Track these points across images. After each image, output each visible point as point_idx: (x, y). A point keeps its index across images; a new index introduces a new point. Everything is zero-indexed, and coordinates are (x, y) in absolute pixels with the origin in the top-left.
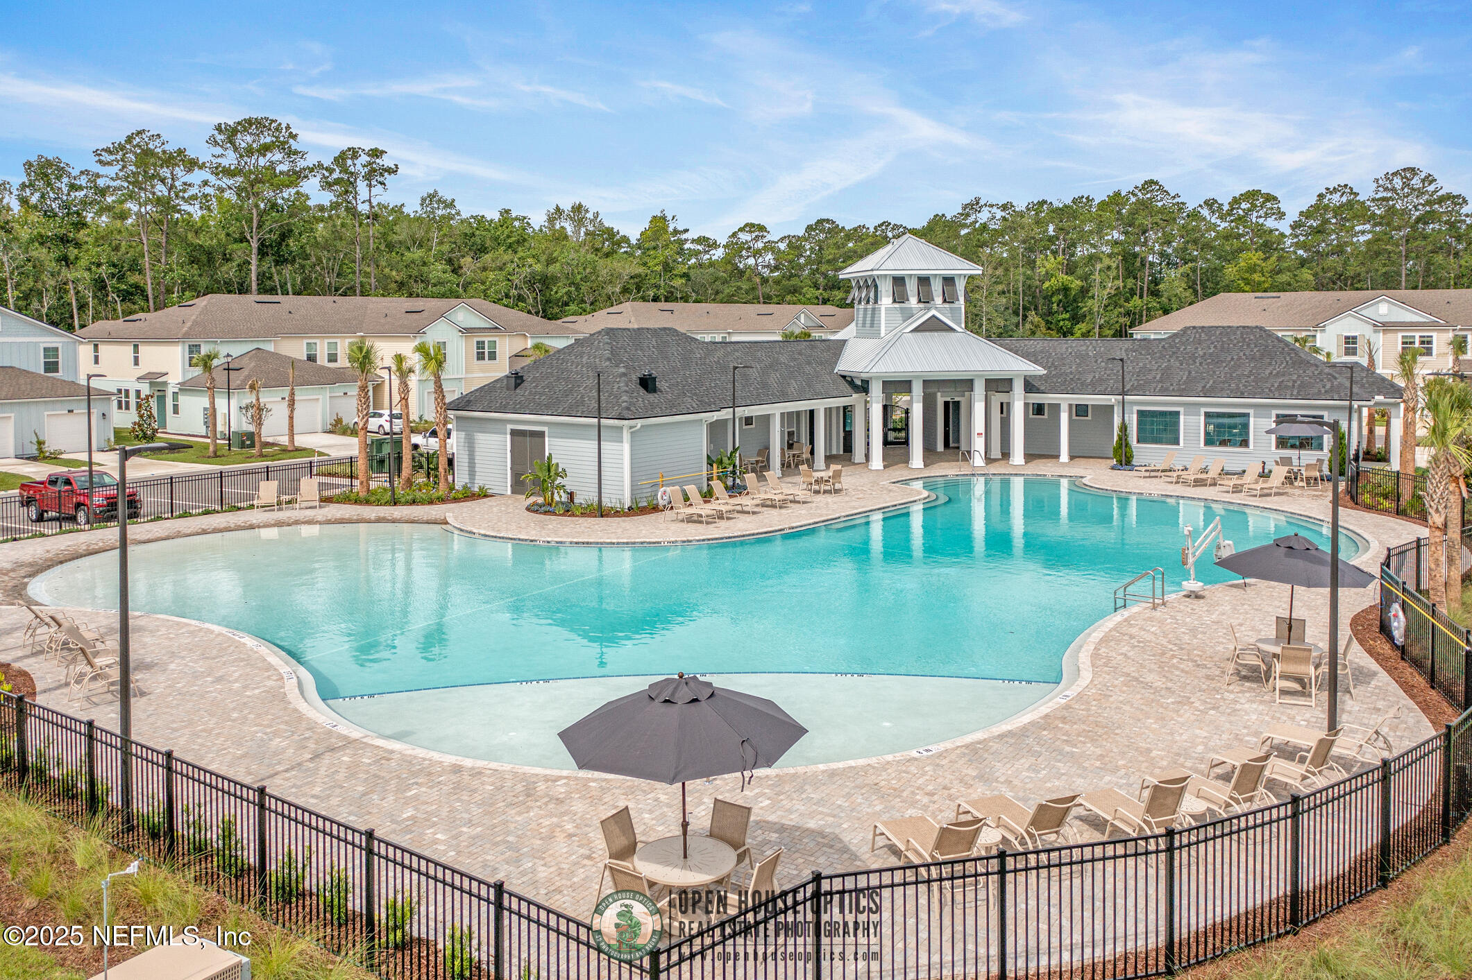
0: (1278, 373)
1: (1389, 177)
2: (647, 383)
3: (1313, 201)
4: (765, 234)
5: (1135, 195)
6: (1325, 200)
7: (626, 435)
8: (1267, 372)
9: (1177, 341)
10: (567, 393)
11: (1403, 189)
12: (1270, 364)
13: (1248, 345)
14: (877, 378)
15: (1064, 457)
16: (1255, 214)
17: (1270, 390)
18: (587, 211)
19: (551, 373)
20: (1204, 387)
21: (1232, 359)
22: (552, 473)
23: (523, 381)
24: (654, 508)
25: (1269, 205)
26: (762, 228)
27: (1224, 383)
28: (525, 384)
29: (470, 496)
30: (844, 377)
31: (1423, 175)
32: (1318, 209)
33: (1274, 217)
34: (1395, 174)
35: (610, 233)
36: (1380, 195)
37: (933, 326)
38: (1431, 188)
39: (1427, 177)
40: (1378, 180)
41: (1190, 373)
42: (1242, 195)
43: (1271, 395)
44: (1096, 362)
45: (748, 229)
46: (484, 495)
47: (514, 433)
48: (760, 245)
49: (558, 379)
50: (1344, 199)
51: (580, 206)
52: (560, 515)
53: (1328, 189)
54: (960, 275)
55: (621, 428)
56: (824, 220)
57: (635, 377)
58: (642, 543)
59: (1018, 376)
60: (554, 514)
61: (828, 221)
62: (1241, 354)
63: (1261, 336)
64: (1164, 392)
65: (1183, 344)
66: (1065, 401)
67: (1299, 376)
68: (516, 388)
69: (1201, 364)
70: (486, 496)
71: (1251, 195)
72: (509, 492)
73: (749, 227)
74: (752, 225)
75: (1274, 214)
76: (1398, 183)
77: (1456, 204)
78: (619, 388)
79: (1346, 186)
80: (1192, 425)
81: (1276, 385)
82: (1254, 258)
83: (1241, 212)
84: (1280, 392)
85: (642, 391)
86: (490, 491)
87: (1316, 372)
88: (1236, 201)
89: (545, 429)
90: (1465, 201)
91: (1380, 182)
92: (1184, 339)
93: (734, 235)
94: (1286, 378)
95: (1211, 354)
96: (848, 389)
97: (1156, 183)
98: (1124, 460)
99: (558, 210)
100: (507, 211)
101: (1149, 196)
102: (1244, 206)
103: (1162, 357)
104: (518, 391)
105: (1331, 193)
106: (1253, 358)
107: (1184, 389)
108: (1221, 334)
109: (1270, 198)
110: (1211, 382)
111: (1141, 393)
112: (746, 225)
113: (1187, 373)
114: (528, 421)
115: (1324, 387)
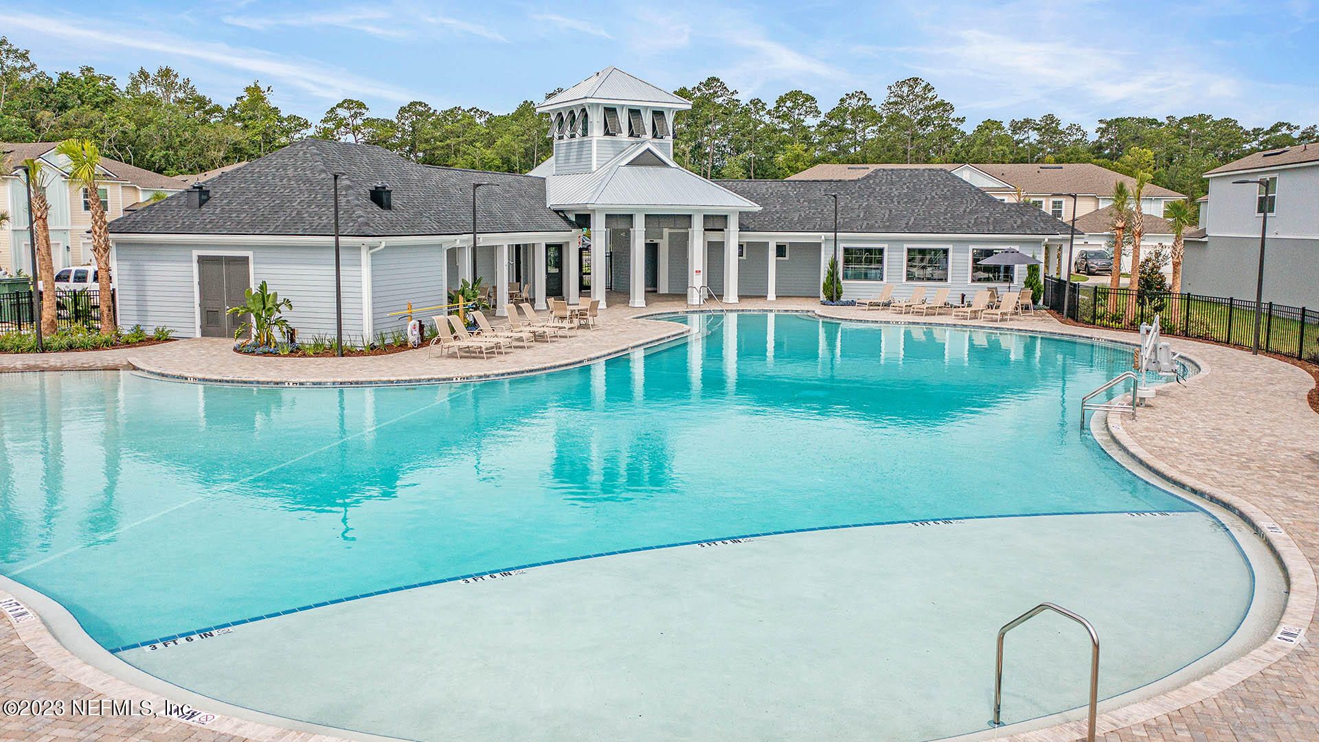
0: (971, 210)
1: (901, 84)
2: (380, 197)
3: (836, 104)
4: (364, 111)
5: (699, 90)
6: (846, 105)
7: (365, 257)
8: (962, 210)
9: (871, 182)
10: (275, 210)
11: (908, 96)
12: (962, 202)
13: (938, 186)
14: (601, 210)
15: (771, 295)
16: (797, 111)
17: (968, 226)
18: (176, 76)
19: (248, 189)
20: (907, 224)
21: (927, 198)
22: (269, 305)
23: (209, 198)
24: (401, 346)
25: (808, 104)
26: (361, 105)
27: (924, 219)
28: (212, 201)
29: (141, 340)
30: (557, 212)
31: (923, 84)
32: (839, 112)
33: (812, 115)
34: (904, 82)
35: (201, 102)
36: (892, 100)
37: (647, 160)
38: (930, 95)
39: (926, 86)
40: (891, 87)
41: (891, 211)
42: (787, 95)
43: (970, 230)
44: (799, 201)
45: (346, 105)
46: (162, 338)
47: (202, 260)
48: (359, 121)
49: (259, 194)
50: (861, 103)
51: (168, 71)
52: (285, 356)
53: (847, 95)
54: (670, 109)
55: (358, 249)
56: (417, 103)
57: (365, 190)
58: (429, 380)
59: (734, 212)
60: (276, 354)
61: (420, 104)
62: (934, 194)
63: (946, 178)
64: (870, 229)
65: (877, 185)
66: (773, 239)
67: (991, 214)
68: (201, 205)
69: (899, 203)
70: (167, 340)
71: (794, 95)
72: (198, 335)
73: (347, 104)
74: (351, 102)
75: (811, 112)
76: (905, 89)
77: (945, 111)
78: (348, 201)
79: (862, 92)
80: (895, 261)
81: (973, 221)
82: (799, 149)
83: (785, 109)
84: (978, 227)
85: (376, 208)
86: (171, 335)
87: (1005, 210)
88: (782, 100)
89: (249, 254)
90: (952, 109)
91: (893, 89)
92: (878, 181)
93: (332, 110)
94: (980, 215)
95: (906, 194)
96: (564, 224)
97: (718, 80)
98: (833, 295)
99: (144, 74)
100: (89, 69)
101: (712, 91)
102: (789, 104)
103: (861, 196)
104: (204, 209)
105: (850, 98)
106: (945, 198)
107: (889, 227)
108: (910, 176)
109: (809, 98)
110: (912, 219)
111: (849, 230)
112: (345, 101)
113: (888, 211)
114: (224, 244)
115: (1015, 223)
